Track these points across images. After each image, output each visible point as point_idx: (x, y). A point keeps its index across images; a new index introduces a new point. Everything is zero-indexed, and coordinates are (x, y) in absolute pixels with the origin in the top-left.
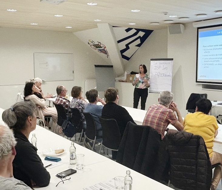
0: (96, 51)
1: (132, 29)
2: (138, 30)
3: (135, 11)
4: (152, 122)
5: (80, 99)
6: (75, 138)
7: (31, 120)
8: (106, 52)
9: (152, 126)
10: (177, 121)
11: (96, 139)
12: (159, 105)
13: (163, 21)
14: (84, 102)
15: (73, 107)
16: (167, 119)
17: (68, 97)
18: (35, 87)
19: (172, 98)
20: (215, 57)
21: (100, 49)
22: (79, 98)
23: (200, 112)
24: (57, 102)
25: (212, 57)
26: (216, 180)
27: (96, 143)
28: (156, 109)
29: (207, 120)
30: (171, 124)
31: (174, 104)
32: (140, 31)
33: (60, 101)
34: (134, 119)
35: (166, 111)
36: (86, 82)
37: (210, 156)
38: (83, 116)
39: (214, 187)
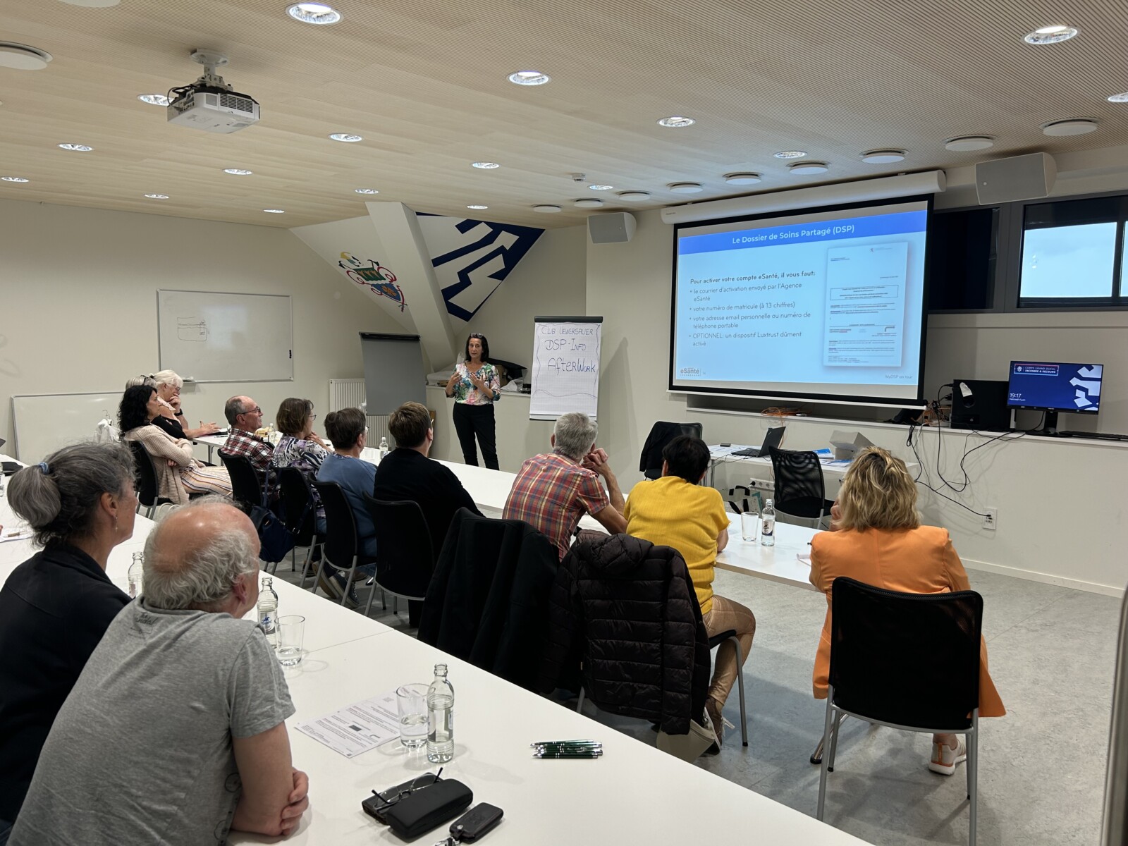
0: (367, 288)
1: (475, 223)
2: (497, 228)
3: (484, 166)
4: (531, 509)
5: (305, 439)
6: (291, 563)
7: (113, 505)
8: (395, 294)
9: (530, 521)
10: (607, 504)
11: (358, 564)
12: (555, 456)
13: (571, 200)
14: (318, 448)
15: (283, 465)
16: (577, 498)
17: (271, 434)
18: (156, 400)
19: (592, 434)
20: (725, 313)
21: (380, 282)
22: (302, 434)
23: (675, 478)
24: (229, 448)
25: (715, 313)
26: (723, 683)
27: (358, 578)
28: (544, 467)
29: (694, 502)
30: (589, 513)
31: (598, 452)
32: (503, 232)
33: (239, 445)
34: (475, 501)
35: (574, 475)
36: (332, 386)
37: (703, 611)
38: (315, 493)
39: (717, 704)
